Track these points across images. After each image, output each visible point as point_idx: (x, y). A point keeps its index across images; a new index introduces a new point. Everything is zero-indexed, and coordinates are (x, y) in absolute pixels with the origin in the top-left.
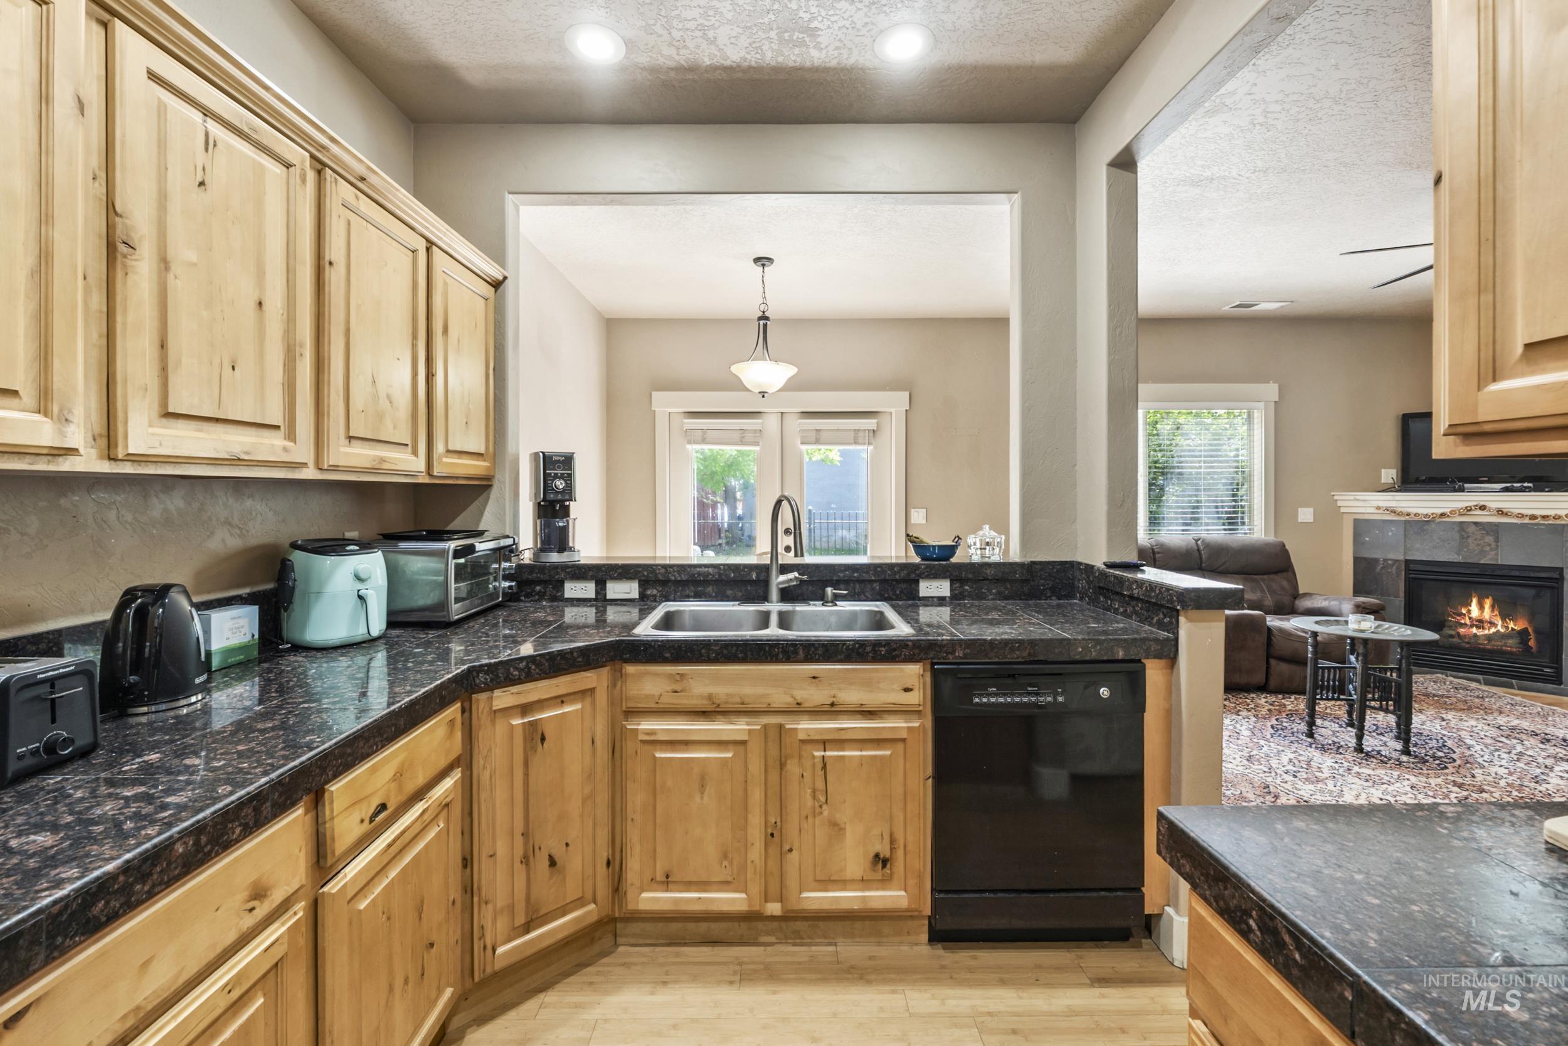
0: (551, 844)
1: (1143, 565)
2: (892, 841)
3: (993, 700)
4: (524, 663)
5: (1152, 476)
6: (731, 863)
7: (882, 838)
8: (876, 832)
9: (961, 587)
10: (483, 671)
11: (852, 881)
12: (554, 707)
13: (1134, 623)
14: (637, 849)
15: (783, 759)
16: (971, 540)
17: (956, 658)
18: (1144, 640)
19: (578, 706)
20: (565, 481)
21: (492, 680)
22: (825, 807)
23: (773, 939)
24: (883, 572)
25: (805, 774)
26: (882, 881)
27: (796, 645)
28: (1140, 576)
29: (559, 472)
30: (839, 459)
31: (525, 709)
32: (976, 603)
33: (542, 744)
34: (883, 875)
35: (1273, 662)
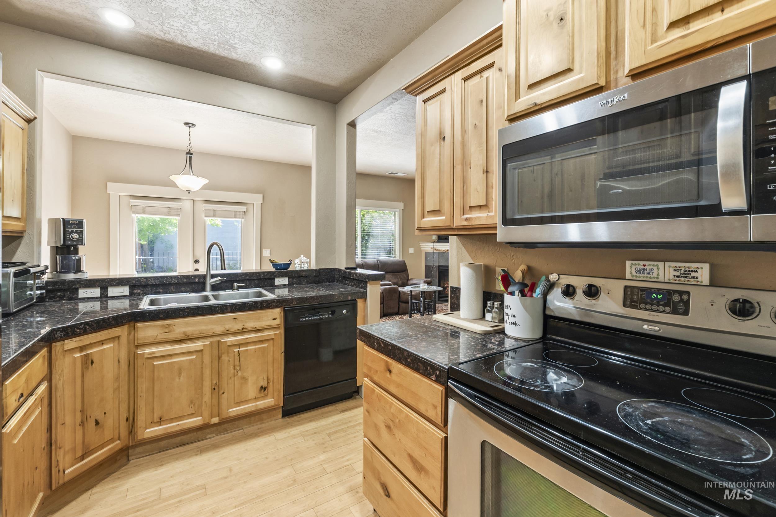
0: (97, 414)
1: (357, 268)
2: (268, 380)
3: (307, 319)
4: (83, 326)
5: (363, 236)
6: (194, 405)
7: (264, 380)
8: (261, 377)
9: (293, 280)
10: (60, 330)
11: (251, 399)
12: (98, 346)
13: (354, 288)
14: (143, 409)
15: (220, 355)
16: (296, 261)
17: (293, 305)
18: (357, 293)
19: (112, 345)
20: (79, 234)
21: (64, 335)
22: (239, 372)
23: (214, 435)
24: (260, 275)
25: (230, 360)
26: (264, 396)
27: (227, 306)
28: (357, 272)
29: (75, 230)
30: (221, 224)
31: (82, 349)
32: (299, 286)
33: (92, 365)
34: (264, 394)
35: (400, 303)
